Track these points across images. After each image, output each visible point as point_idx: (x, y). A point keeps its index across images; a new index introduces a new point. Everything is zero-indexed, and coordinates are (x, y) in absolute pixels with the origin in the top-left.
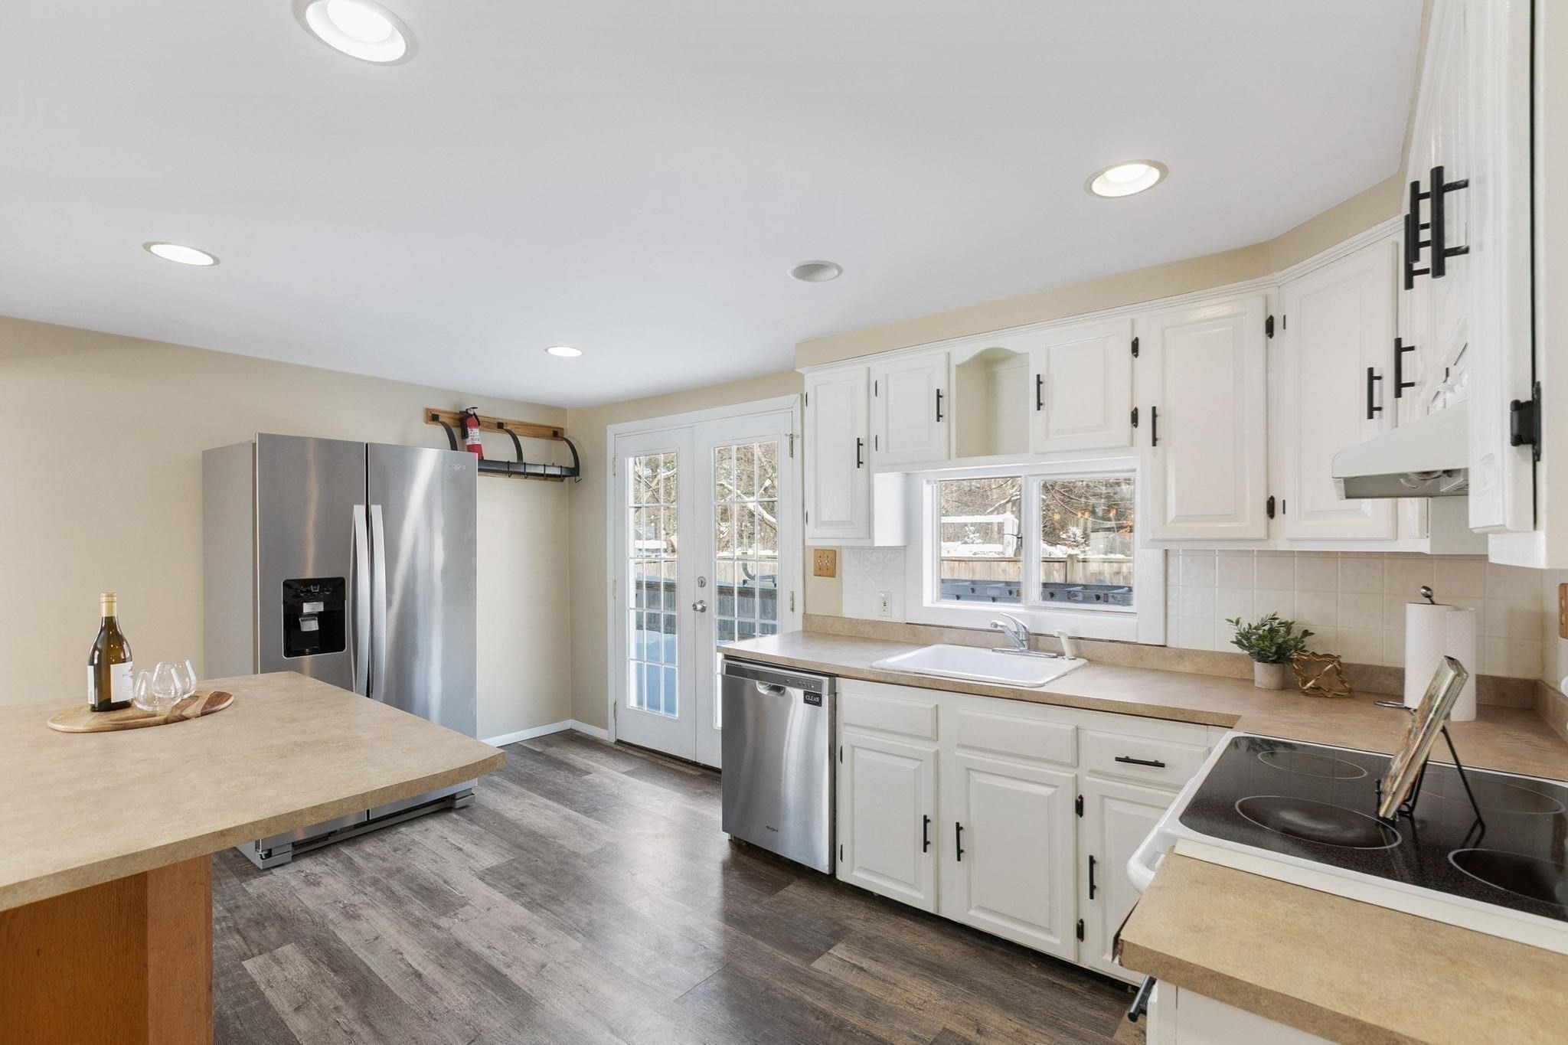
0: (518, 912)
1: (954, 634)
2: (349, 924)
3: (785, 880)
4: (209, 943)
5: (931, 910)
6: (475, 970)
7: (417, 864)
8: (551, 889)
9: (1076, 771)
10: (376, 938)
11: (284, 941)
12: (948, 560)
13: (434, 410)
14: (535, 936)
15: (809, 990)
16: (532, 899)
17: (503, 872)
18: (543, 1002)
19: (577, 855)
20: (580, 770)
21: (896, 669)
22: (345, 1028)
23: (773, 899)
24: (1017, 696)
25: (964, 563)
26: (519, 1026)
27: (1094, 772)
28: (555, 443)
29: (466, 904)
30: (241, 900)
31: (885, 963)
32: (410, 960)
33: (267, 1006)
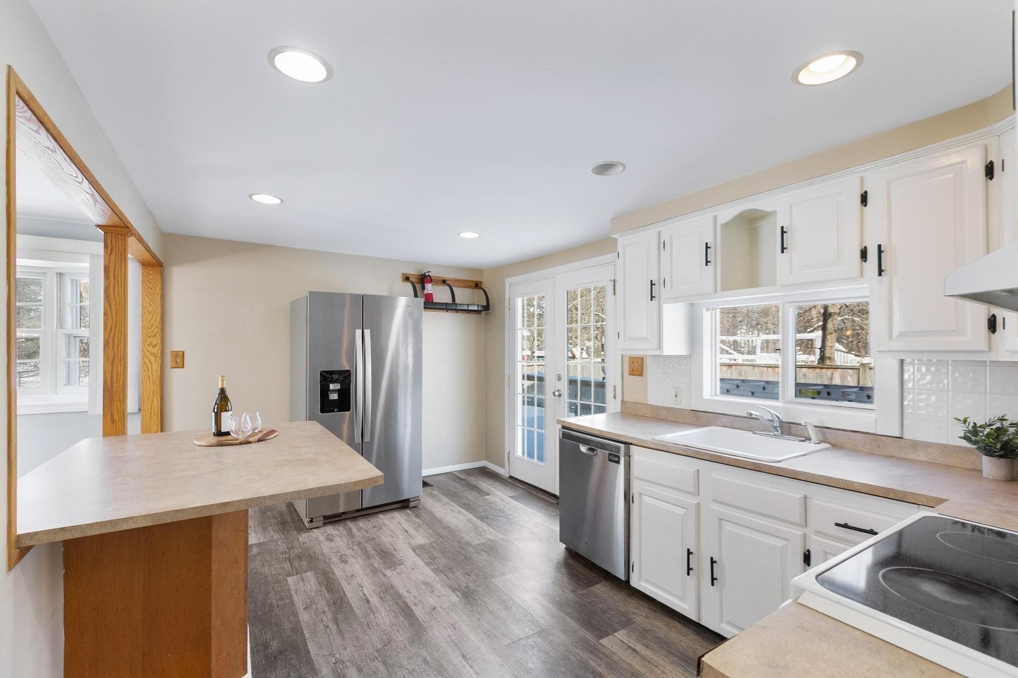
0: (428, 573)
1: (725, 419)
2: (341, 566)
3: (595, 580)
4: (246, 563)
5: (693, 617)
6: (397, 603)
7: (383, 537)
8: (450, 563)
9: (805, 530)
10: (352, 576)
11: (309, 570)
12: (758, 366)
13: (407, 274)
14: (433, 589)
15: (594, 657)
16: (438, 567)
17: (426, 548)
18: (429, 630)
19: (469, 544)
20: (484, 492)
21: (671, 442)
22: (325, 623)
23: (584, 592)
24: (757, 468)
25: (771, 369)
26: (412, 642)
27: (818, 533)
28: (476, 291)
29: (402, 564)
30: (296, 544)
31: (652, 649)
32: (366, 591)
33: (292, 603)
